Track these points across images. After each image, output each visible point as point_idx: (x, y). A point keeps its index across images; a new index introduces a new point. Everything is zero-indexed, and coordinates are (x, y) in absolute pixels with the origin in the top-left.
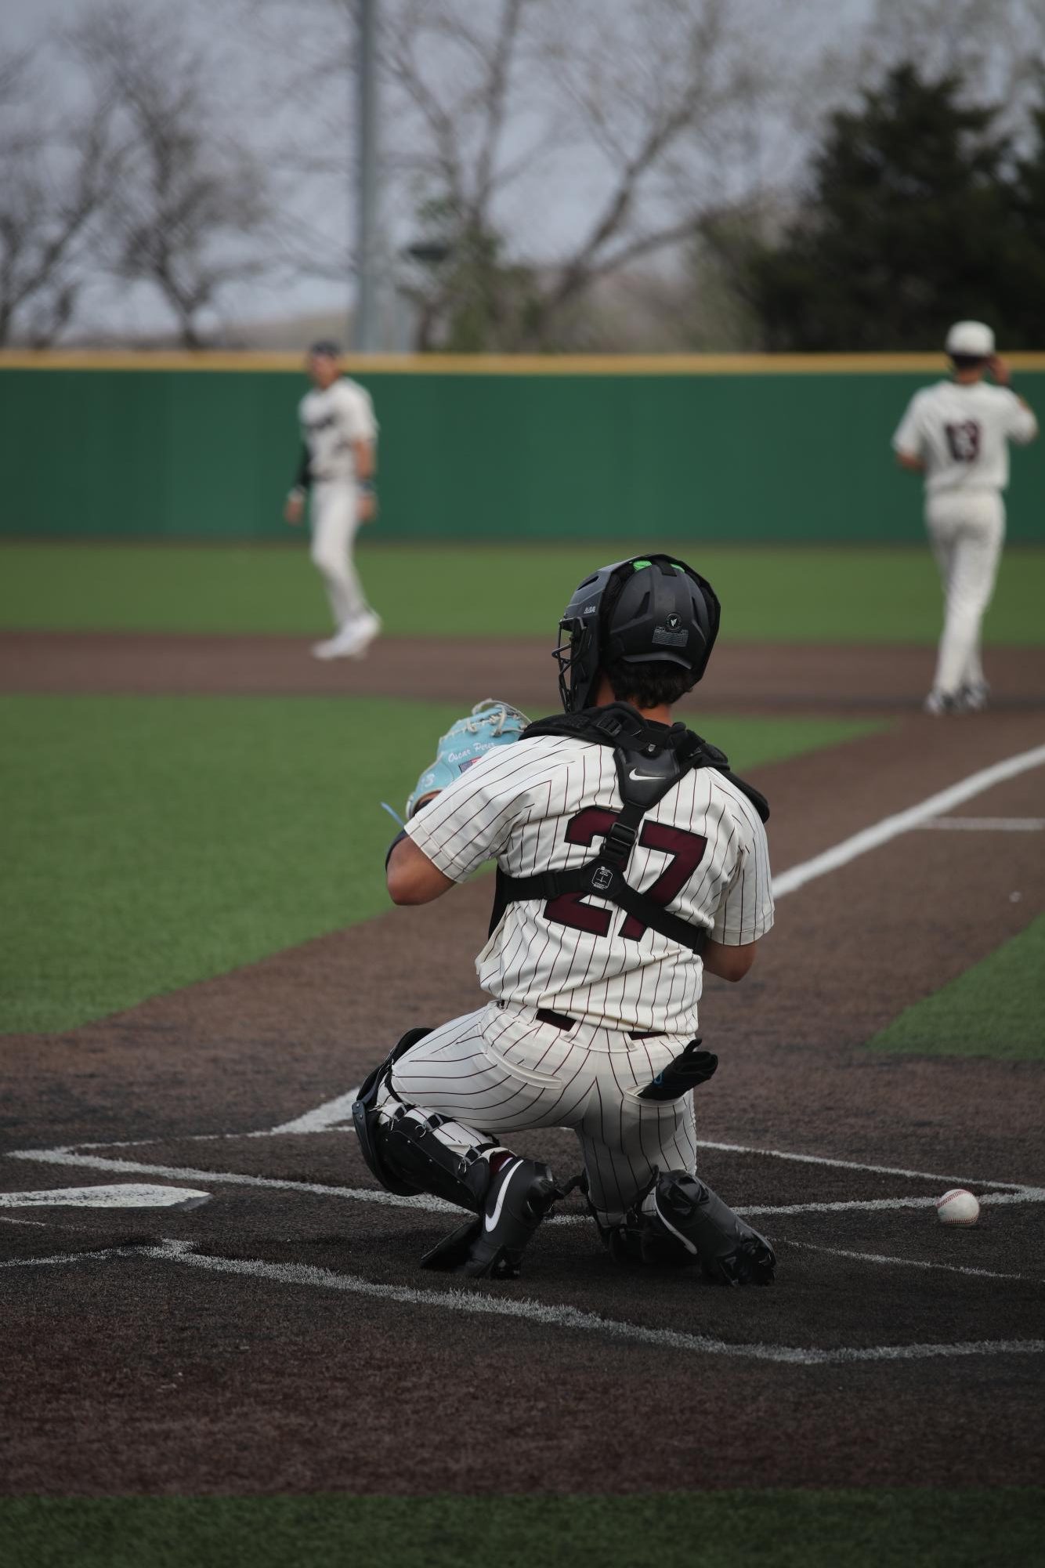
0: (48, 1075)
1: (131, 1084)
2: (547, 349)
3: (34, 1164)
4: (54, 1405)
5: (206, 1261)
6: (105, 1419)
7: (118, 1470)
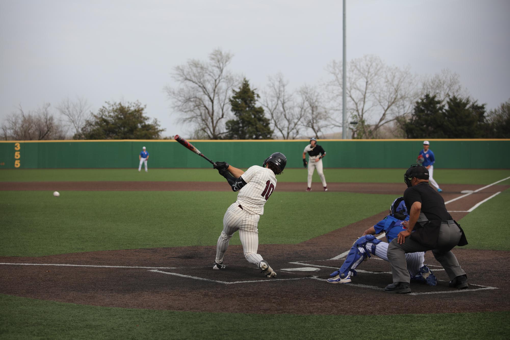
0: (295, 251)
1: (308, 252)
2: (373, 138)
3: (293, 264)
4: (297, 301)
5: (320, 279)
6: (304, 303)
7: (307, 311)
